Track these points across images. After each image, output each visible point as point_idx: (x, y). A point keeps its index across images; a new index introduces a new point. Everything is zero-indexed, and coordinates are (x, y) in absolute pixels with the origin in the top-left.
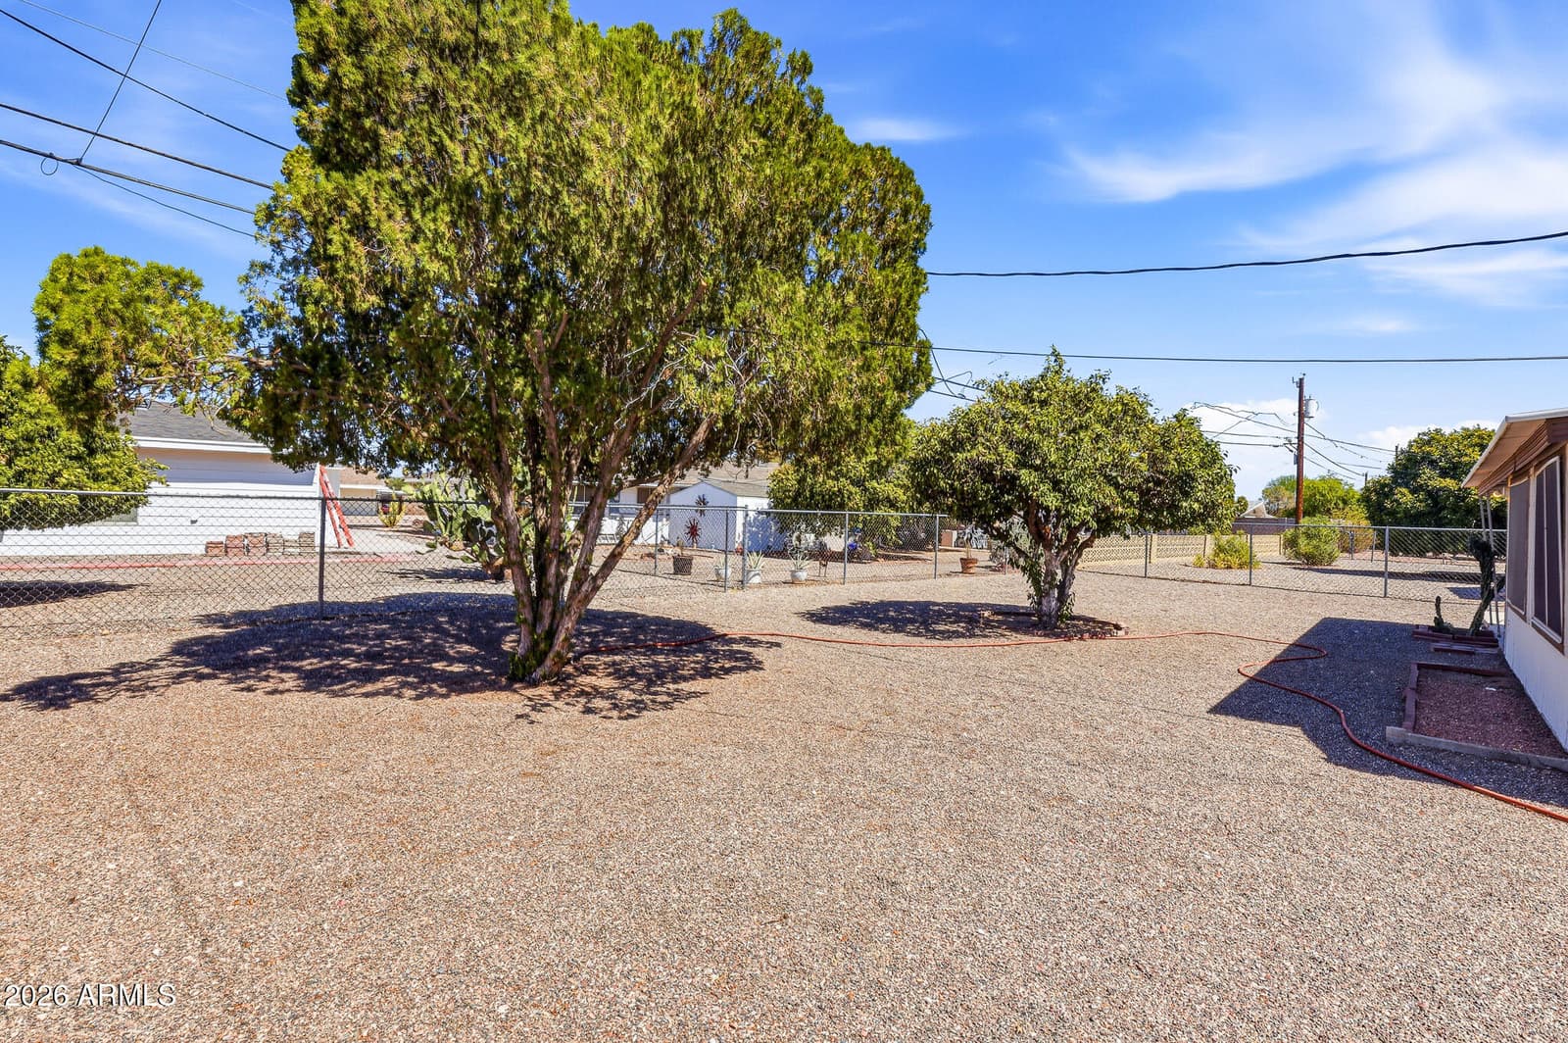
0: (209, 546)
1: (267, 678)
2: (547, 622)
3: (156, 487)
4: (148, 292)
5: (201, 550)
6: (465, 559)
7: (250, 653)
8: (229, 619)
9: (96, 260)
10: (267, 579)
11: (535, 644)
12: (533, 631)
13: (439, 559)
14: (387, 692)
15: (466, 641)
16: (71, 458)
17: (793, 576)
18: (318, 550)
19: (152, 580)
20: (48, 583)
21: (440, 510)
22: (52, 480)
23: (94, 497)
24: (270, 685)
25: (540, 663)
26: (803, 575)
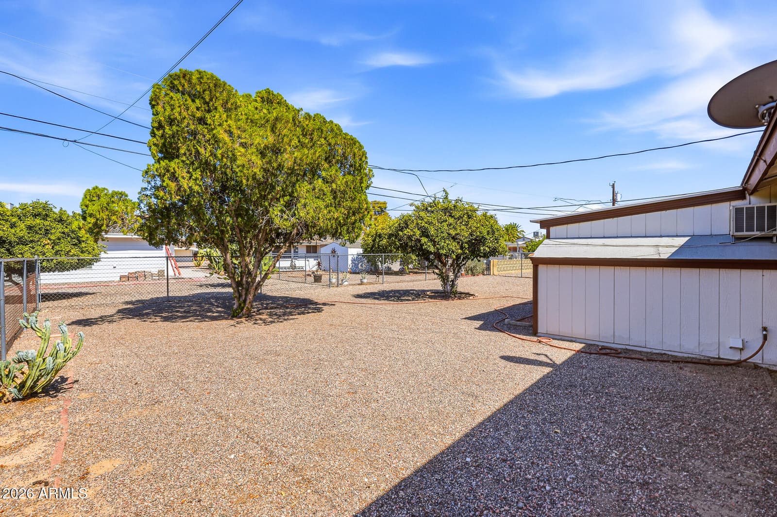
0: (121, 277)
1: (151, 318)
2: (244, 297)
3: (103, 255)
4: (113, 199)
5: (118, 279)
6: (225, 279)
7: (144, 312)
8: (135, 302)
9: (96, 190)
10: (146, 289)
11: (240, 305)
12: (239, 300)
13: (215, 279)
14: (191, 321)
15: (220, 307)
16: (73, 245)
17: (361, 281)
18: (166, 277)
19: (102, 290)
20: (62, 293)
21: (214, 259)
22: (67, 254)
23: (82, 260)
24: (151, 320)
25: (242, 310)
26: (365, 281)
